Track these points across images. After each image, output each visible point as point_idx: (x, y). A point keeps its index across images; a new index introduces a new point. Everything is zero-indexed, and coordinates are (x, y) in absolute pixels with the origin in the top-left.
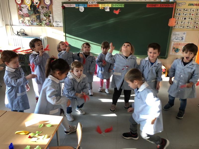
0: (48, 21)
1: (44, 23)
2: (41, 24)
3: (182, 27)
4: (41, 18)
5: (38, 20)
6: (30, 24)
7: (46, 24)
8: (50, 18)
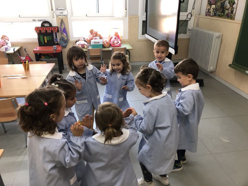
0: (230, 11)
1: (226, 13)
2: (222, 14)
4: (225, 7)
5: (221, 8)
6: (213, 14)
7: (227, 14)
8: (234, 6)
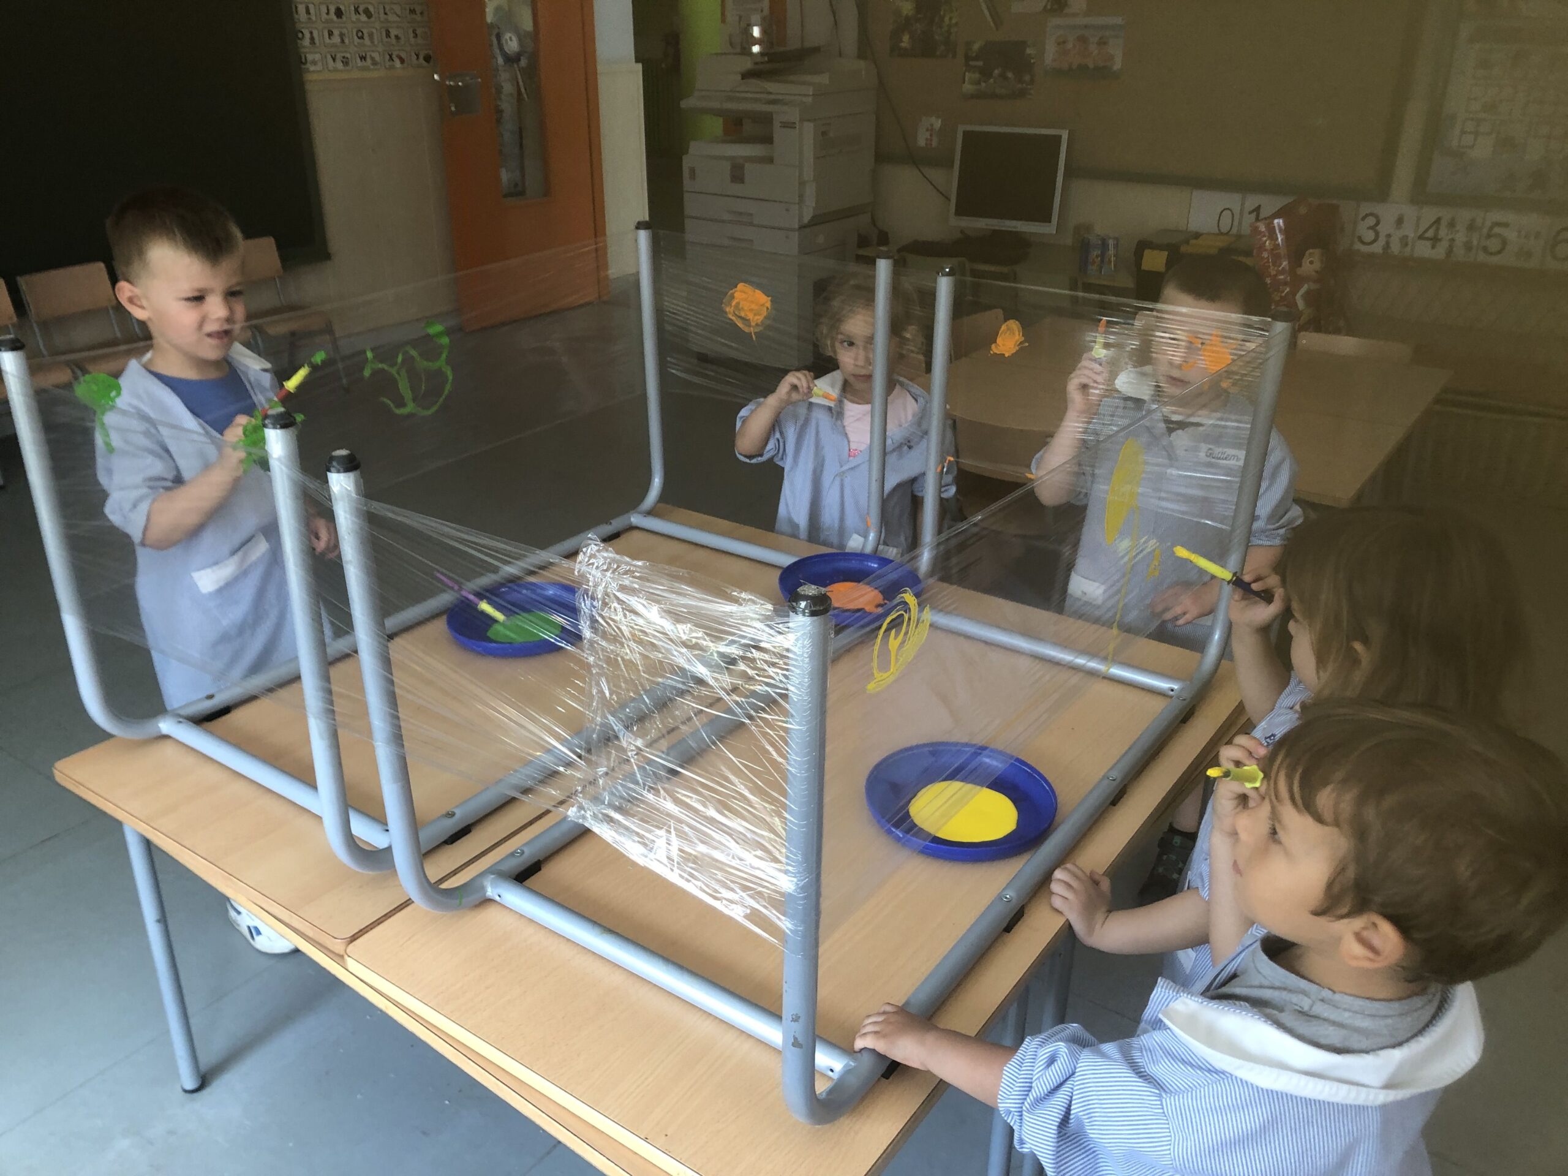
3: (339, 65)
